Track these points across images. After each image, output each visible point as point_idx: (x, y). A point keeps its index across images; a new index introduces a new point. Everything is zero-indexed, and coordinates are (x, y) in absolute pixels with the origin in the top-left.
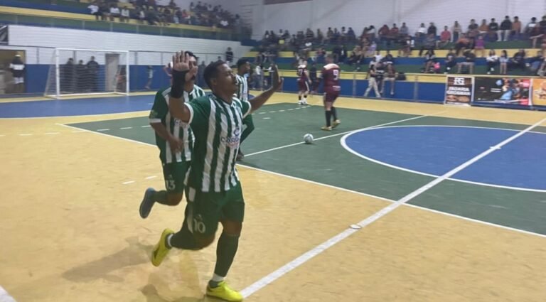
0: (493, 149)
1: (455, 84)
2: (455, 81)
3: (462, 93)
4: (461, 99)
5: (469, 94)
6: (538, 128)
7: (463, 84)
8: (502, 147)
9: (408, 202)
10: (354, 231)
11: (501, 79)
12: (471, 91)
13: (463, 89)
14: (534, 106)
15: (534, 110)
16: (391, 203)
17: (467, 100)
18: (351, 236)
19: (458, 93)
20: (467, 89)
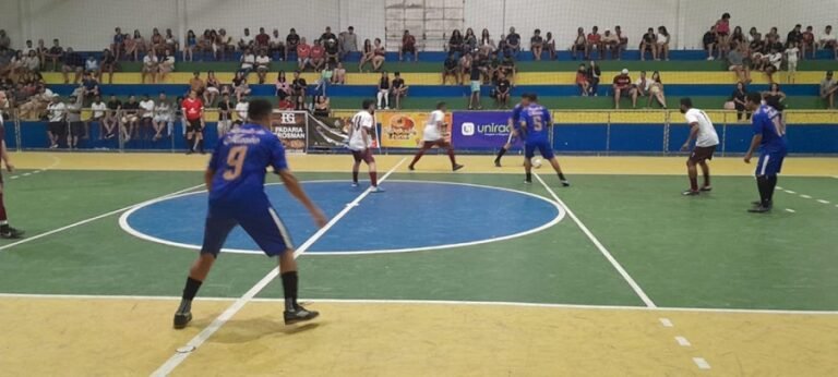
0: (350, 206)
1: (284, 122)
2: (283, 118)
3: (294, 136)
4: (293, 144)
5: (303, 136)
6: (393, 176)
7: (293, 122)
8: (360, 202)
9: (256, 296)
10: (185, 355)
11: (339, 119)
12: (304, 132)
13: (294, 129)
14: (383, 148)
15: (384, 154)
16: (232, 303)
17: (301, 144)
18: (182, 365)
19: (288, 136)
20: (301, 130)
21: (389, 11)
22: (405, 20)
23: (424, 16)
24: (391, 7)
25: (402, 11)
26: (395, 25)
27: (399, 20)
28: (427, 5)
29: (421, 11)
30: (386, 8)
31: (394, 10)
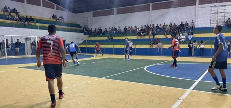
10: (181, 101)
21: (212, 14)
22: (218, 17)
23: (225, 15)
24: (213, 13)
25: (217, 14)
26: (214, 19)
27: (215, 17)
28: (226, 12)
29: (224, 13)
30: (211, 14)
31: (214, 14)
